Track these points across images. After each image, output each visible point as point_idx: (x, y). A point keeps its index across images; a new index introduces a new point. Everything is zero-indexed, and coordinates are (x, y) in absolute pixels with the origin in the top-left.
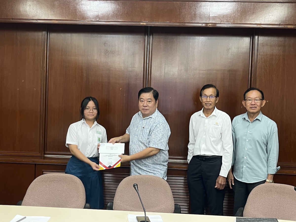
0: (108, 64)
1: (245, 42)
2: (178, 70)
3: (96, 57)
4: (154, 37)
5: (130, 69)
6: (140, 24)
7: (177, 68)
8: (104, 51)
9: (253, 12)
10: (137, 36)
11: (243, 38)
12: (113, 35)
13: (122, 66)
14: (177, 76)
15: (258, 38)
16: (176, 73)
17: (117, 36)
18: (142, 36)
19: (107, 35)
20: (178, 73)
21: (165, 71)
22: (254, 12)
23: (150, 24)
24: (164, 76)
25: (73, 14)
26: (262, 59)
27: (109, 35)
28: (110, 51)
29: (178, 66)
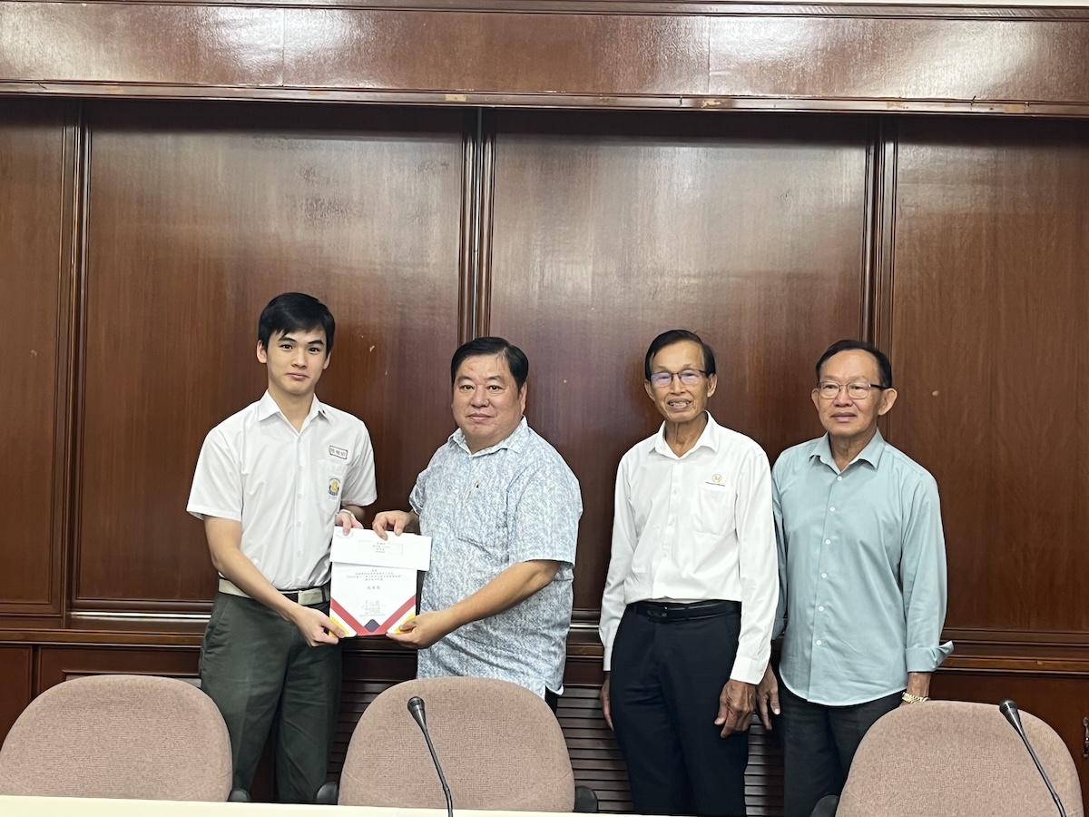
0: (321, 252)
1: (846, 165)
2: (593, 273)
3: (273, 227)
4: (499, 147)
5: (408, 271)
6: (444, 99)
7: (590, 267)
8: (307, 200)
9: (875, 53)
10: (434, 145)
11: (837, 151)
12: (340, 142)
13: (377, 261)
14: (590, 299)
15: (896, 152)
16: (586, 286)
17: (356, 143)
18: (451, 146)
19: (319, 141)
20: (593, 286)
21: (542, 280)
22: (875, 56)
23: (481, 101)
24: (540, 298)
25: (186, 59)
26: (910, 231)
27: (325, 142)
28: (330, 204)
29: (591, 260)
